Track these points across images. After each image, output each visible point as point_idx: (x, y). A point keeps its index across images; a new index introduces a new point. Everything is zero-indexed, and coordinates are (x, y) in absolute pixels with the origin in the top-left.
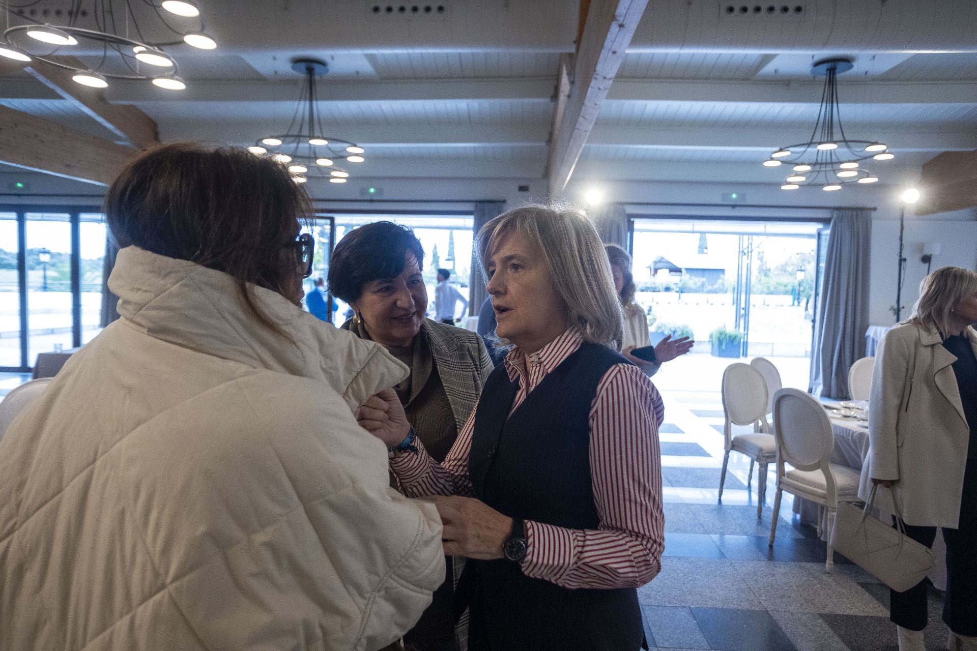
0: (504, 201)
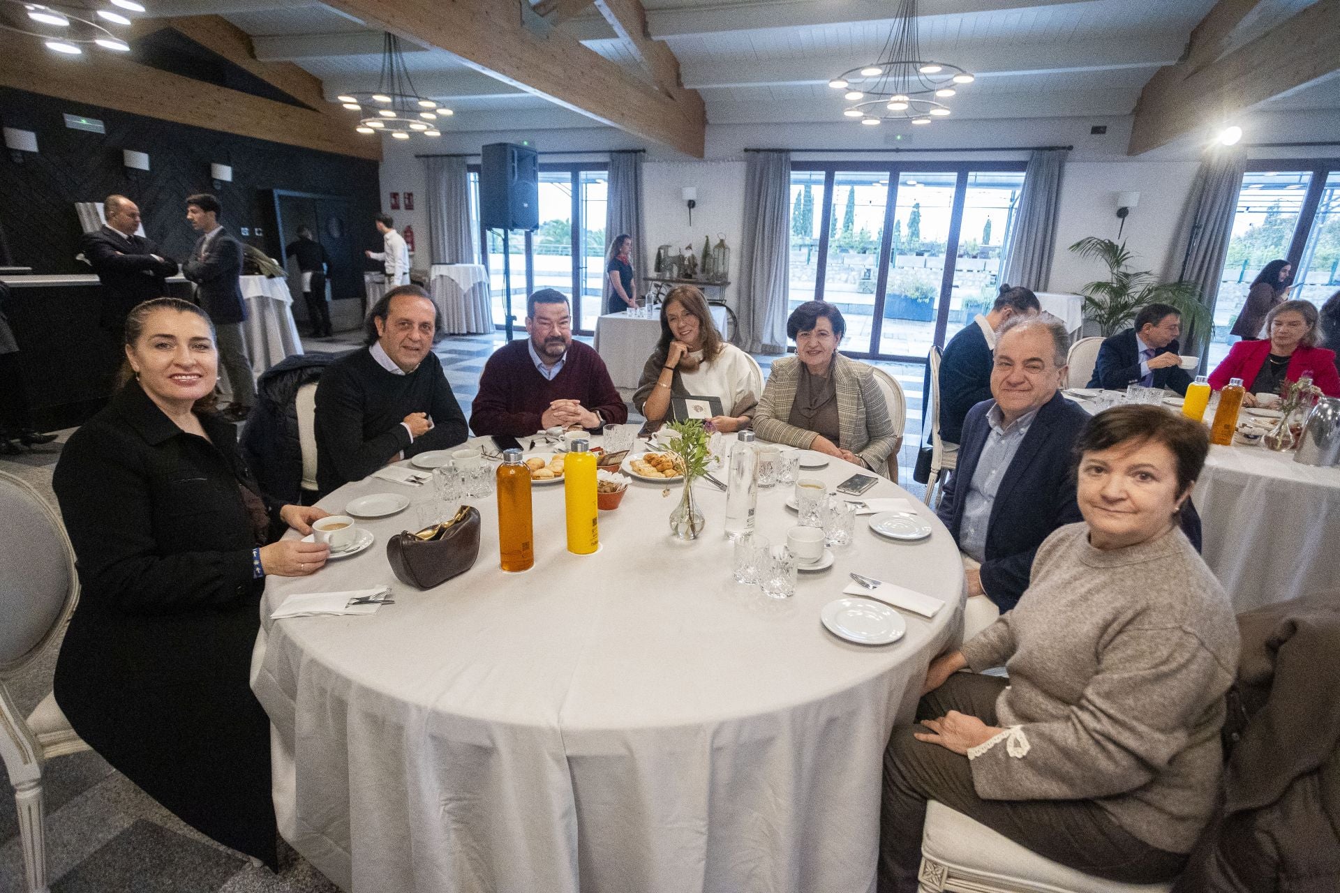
0: (1070, 148)
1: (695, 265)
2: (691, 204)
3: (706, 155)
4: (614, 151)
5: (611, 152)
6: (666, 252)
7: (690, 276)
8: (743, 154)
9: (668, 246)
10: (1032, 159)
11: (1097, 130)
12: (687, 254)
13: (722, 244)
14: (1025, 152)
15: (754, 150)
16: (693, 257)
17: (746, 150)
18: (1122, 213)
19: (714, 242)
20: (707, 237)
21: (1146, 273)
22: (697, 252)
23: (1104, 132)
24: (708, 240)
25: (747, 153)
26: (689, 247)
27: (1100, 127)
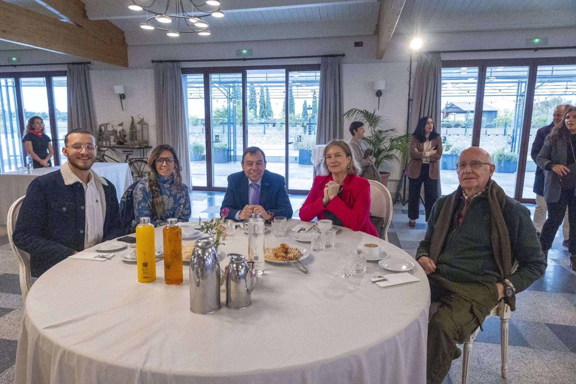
0: (344, 55)
1: (125, 136)
2: (122, 97)
3: (130, 65)
4: (71, 64)
5: (68, 64)
6: (106, 128)
7: (122, 143)
8: (151, 64)
9: (107, 124)
10: (322, 63)
11: (357, 44)
12: (119, 129)
13: (142, 122)
14: (318, 58)
15: (157, 61)
16: (123, 130)
17: (153, 61)
18: (379, 94)
19: (137, 120)
20: (132, 117)
21: (391, 130)
22: (127, 127)
23: (362, 46)
24: (133, 119)
25: (154, 64)
26: (121, 125)
27: (359, 43)
